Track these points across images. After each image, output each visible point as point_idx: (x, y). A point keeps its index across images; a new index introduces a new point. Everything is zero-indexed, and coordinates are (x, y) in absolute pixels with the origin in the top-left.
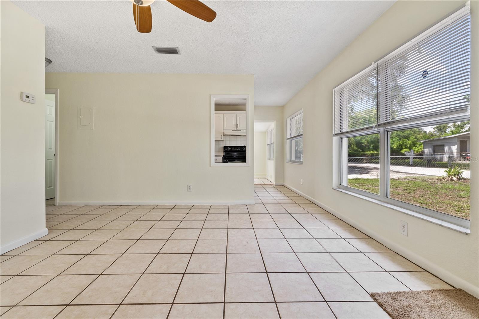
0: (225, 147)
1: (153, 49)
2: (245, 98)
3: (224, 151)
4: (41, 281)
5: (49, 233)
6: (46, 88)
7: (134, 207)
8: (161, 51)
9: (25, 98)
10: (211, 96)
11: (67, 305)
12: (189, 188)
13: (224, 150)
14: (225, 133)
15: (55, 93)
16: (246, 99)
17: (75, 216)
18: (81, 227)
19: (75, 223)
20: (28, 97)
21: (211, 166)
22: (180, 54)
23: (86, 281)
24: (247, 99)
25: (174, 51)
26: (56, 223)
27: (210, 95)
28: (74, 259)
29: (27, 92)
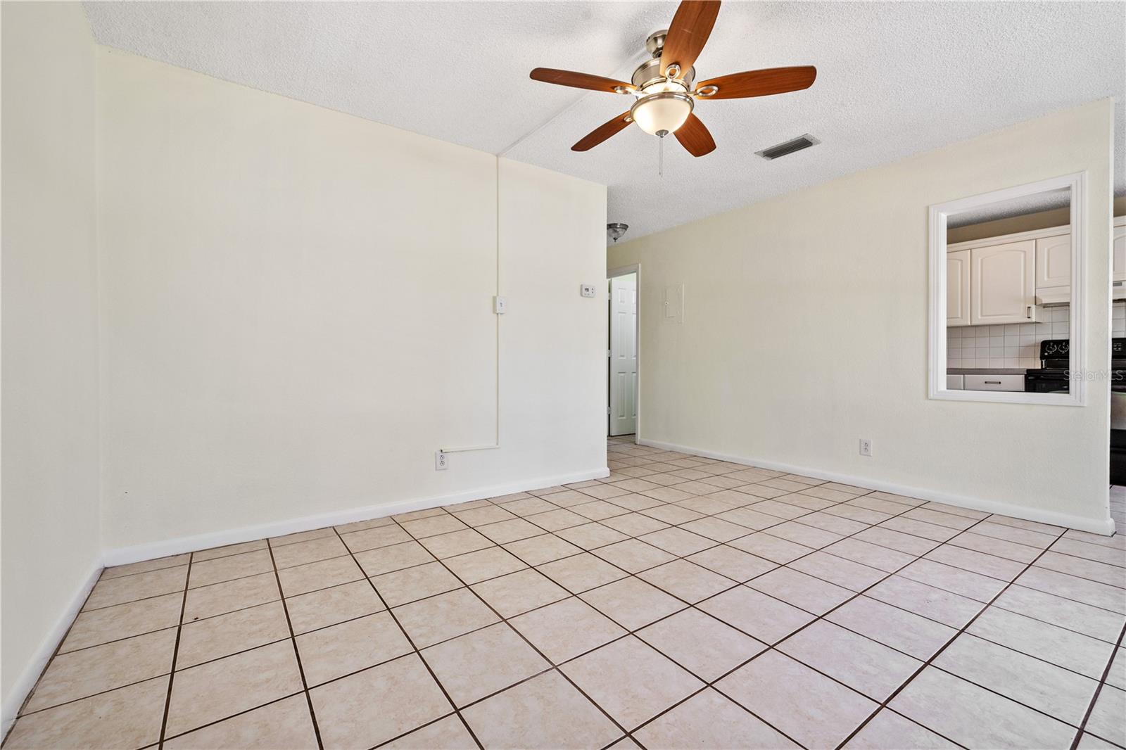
0: (1045, 344)
1: (758, 156)
2: (1067, 186)
3: (1042, 357)
4: (578, 520)
5: (611, 475)
6: (608, 270)
7: (746, 468)
8: (773, 153)
9: (584, 292)
10: (931, 210)
11: (586, 551)
12: (863, 446)
13: (1043, 351)
14: (1041, 300)
15: (636, 271)
16: (1069, 188)
17: (650, 462)
18: (648, 478)
19: (645, 471)
20: (587, 290)
21: (931, 395)
22: (818, 142)
23: (615, 537)
24: (1073, 188)
25: (803, 143)
26: (624, 466)
27: (928, 208)
28: (618, 511)
29: (587, 284)
